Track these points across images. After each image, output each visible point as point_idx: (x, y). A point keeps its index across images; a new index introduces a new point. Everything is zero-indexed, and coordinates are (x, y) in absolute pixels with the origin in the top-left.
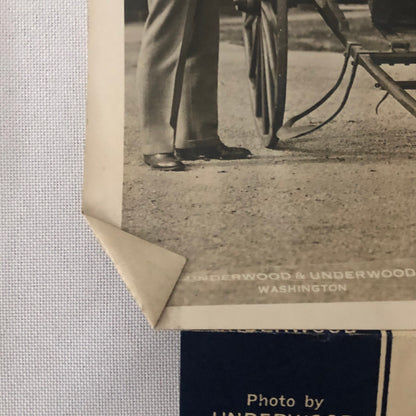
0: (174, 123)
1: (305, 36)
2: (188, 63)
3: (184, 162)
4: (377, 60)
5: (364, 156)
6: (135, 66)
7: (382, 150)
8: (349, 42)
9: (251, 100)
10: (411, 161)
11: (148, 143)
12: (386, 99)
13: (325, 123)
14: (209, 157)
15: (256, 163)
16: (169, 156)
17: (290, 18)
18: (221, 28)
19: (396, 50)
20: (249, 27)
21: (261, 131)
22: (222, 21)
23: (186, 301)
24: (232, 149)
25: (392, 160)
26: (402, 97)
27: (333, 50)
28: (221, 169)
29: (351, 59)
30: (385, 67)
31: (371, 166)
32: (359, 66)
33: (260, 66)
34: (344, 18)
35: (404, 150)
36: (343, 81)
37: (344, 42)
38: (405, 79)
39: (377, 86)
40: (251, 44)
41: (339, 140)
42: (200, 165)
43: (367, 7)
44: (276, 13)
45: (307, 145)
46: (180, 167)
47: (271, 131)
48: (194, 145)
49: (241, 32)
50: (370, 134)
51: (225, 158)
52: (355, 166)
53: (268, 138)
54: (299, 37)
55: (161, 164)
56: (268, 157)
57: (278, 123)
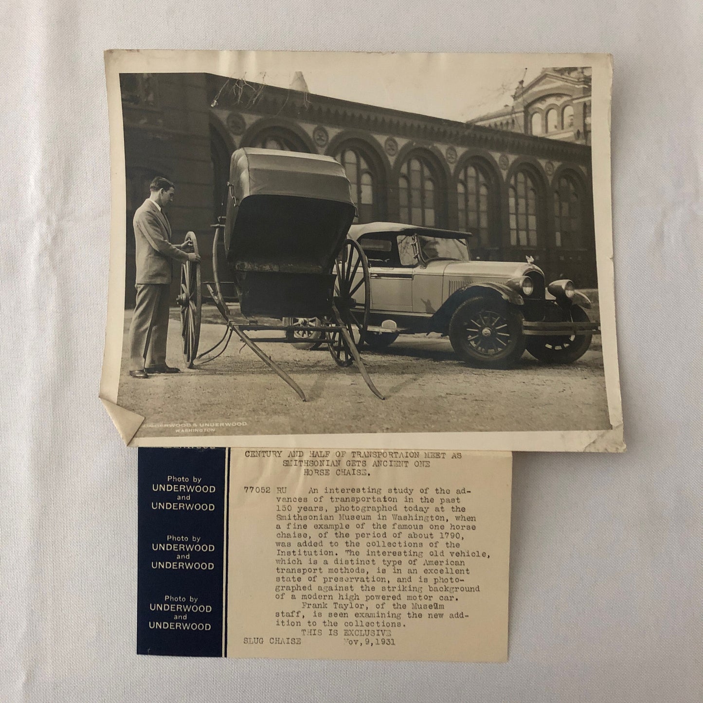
0: (145, 356)
1: (209, 317)
2: (154, 328)
3: (148, 374)
4: (242, 328)
5: (232, 372)
6: (129, 330)
7: (240, 370)
8: (229, 320)
9: (182, 345)
10: (253, 375)
11: (132, 365)
12: (245, 347)
13: (216, 357)
14: (160, 372)
15: (182, 375)
16: (142, 371)
17: (202, 309)
18: (170, 313)
19: (251, 324)
20: (183, 312)
21: (186, 361)
22: (170, 309)
23: (142, 435)
24: (171, 368)
25: (244, 374)
26: (252, 345)
27: (222, 323)
28: (165, 378)
29: (230, 328)
30: (245, 332)
31: (235, 377)
32: (233, 331)
33: (187, 331)
34: (228, 309)
35: (250, 370)
36: (225, 338)
37: (227, 320)
38: (255, 338)
39: (241, 340)
40: (184, 320)
41: (221, 365)
42: (155, 376)
43: (239, 304)
44: (196, 306)
45: (207, 367)
46: (146, 377)
47: (190, 360)
48: (154, 367)
49: (179, 314)
50: (236, 363)
51: (168, 372)
52: (228, 377)
53: (189, 363)
54: (206, 317)
55: (137, 375)
56: (188, 372)
57: (194, 357)
